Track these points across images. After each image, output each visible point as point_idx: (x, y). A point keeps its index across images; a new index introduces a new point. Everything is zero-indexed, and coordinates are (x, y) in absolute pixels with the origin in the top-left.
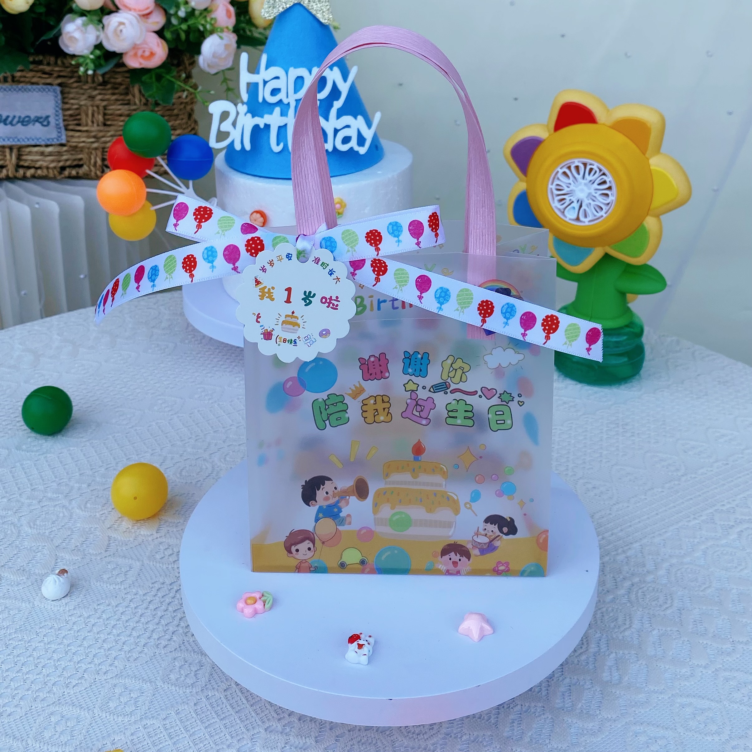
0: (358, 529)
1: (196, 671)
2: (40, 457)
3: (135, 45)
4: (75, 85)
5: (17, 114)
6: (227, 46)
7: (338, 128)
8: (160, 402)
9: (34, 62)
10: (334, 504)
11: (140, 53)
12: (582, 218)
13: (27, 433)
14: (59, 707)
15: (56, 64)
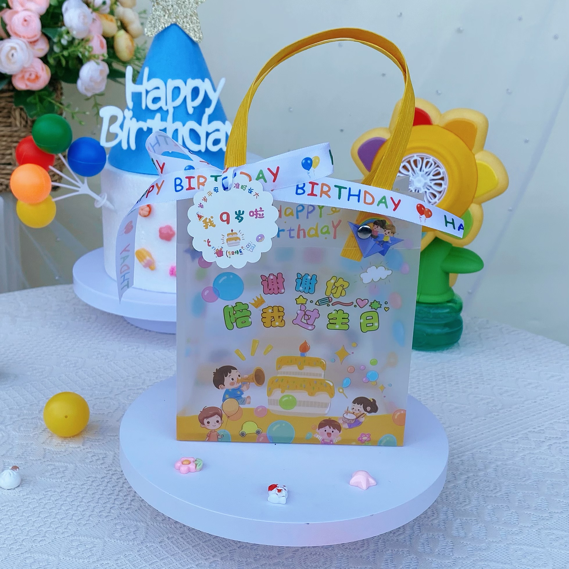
1: (134, 531)
3: (24, 68)
6: (101, 72)
7: (210, 132)
11: (27, 76)
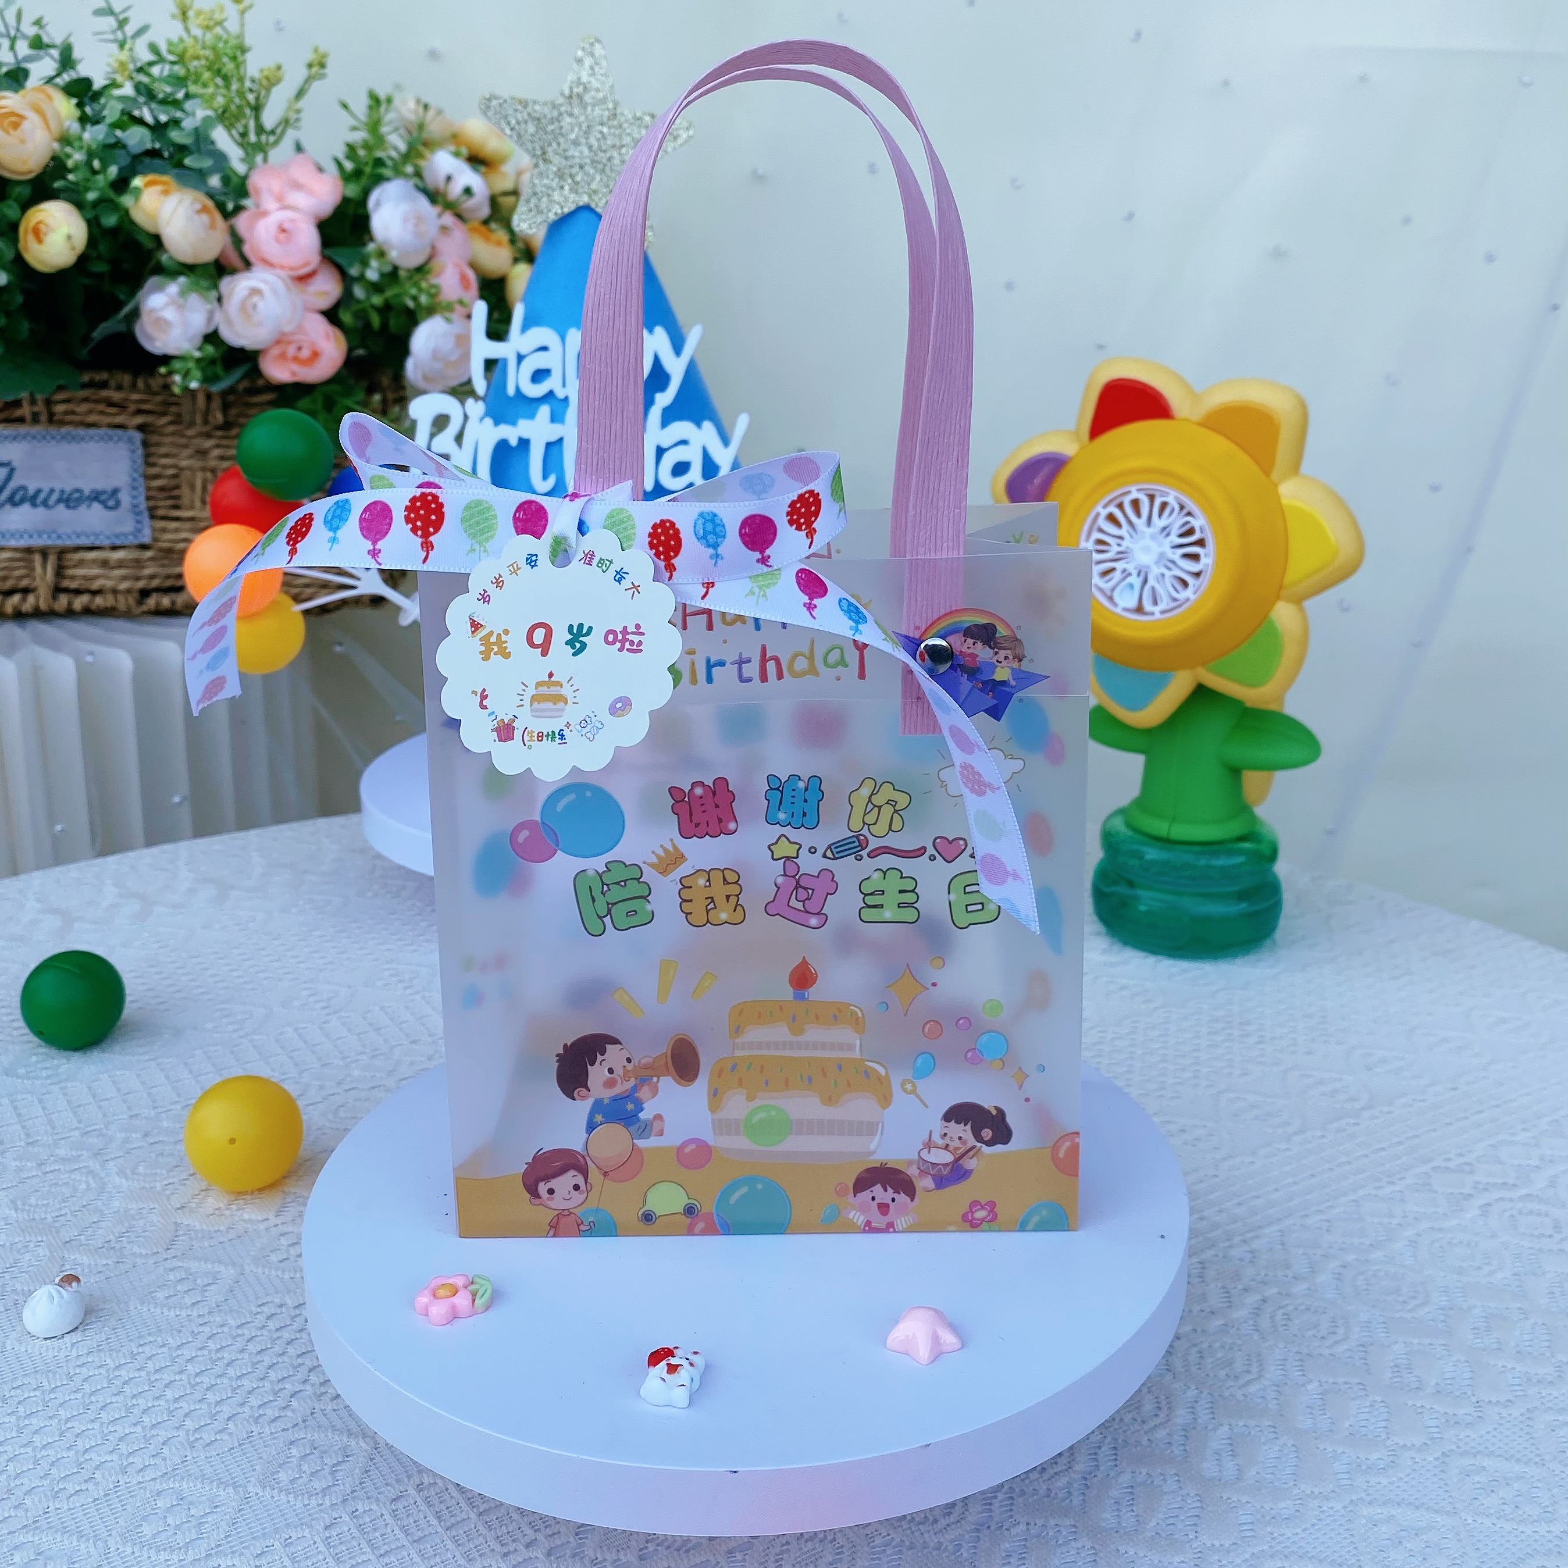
0: (678, 1144)
1: (334, 1465)
2: (52, 1087)
3: (283, 334)
4: (171, 428)
5: (58, 486)
6: (460, 338)
7: (665, 445)
8: (305, 993)
9: (91, 385)
10: (627, 1094)
11: (291, 351)
12: (1148, 606)
13: (33, 1048)
14: (34, 1534)
15: (134, 387)
